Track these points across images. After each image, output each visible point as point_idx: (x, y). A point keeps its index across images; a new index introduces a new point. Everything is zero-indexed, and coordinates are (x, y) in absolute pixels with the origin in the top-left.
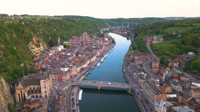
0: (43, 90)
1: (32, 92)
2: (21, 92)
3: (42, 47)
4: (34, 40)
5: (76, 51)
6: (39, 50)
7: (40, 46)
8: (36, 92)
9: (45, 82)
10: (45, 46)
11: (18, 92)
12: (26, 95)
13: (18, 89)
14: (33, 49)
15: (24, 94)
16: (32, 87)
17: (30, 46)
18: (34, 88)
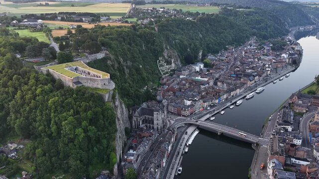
0: (155, 122)
1: (146, 122)
2: (137, 120)
3: (173, 65)
4: (165, 55)
5: (217, 76)
6: (169, 69)
7: (171, 64)
8: (149, 123)
9: (158, 114)
10: (179, 63)
11: (134, 119)
12: (141, 123)
13: (135, 116)
14: (163, 66)
15: (139, 122)
16: (147, 116)
17: (159, 62)
18: (148, 118)
